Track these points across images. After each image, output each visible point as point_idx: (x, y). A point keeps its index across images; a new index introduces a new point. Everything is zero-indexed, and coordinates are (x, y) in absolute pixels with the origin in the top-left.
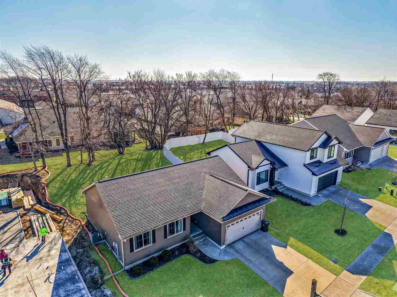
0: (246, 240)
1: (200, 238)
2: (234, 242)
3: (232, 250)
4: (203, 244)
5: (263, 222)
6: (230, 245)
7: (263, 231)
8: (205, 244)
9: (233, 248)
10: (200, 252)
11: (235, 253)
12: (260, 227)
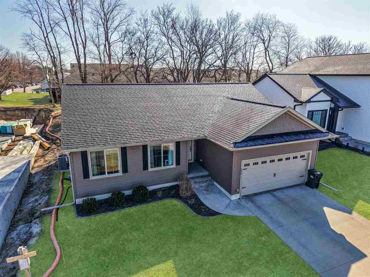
0: (278, 194)
1: (203, 181)
2: (256, 194)
3: (250, 204)
4: (205, 190)
5: (311, 172)
6: (248, 197)
7: (311, 187)
8: (208, 189)
9: (252, 202)
10: (197, 198)
11: (253, 208)
12: (305, 179)
